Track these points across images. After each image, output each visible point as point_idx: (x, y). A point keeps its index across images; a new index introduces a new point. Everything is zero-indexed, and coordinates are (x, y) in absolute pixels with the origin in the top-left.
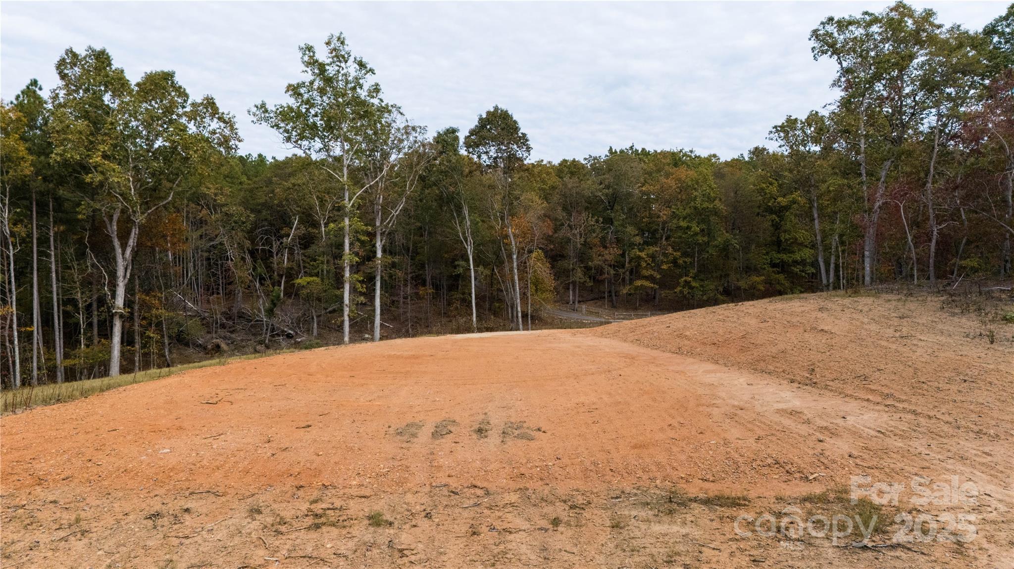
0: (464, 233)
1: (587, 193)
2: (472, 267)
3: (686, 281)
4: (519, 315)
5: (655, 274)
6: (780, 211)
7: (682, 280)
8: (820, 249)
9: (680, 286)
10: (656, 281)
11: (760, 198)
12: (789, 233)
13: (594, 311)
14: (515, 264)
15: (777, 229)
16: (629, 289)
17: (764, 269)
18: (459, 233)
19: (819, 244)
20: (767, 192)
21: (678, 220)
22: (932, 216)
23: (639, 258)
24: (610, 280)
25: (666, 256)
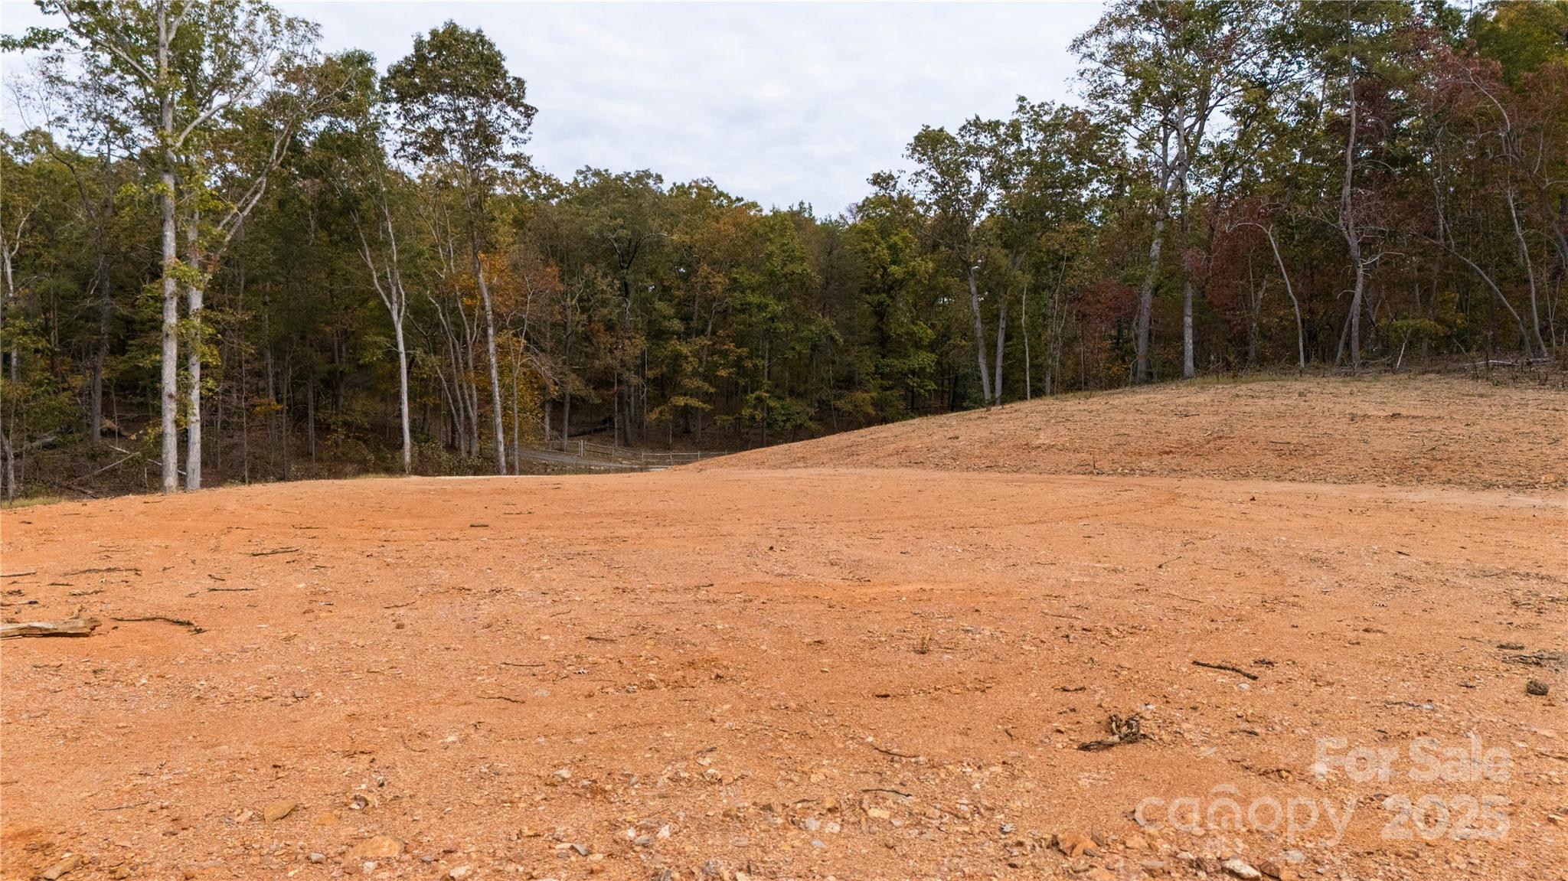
0: (383, 278)
1: (592, 230)
2: (401, 348)
3: (759, 399)
4: (502, 448)
5: (706, 386)
6: (891, 288)
7: (754, 396)
8: (982, 343)
9: (748, 407)
10: (707, 397)
11: (867, 264)
12: (902, 325)
13: (601, 450)
14: (492, 347)
15: (882, 319)
16: (661, 412)
17: (868, 381)
18: (371, 276)
19: (979, 334)
20: (872, 256)
21: (742, 292)
22: (1353, 243)
23: (677, 357)
24: (621, 396)
25: (725, 354)
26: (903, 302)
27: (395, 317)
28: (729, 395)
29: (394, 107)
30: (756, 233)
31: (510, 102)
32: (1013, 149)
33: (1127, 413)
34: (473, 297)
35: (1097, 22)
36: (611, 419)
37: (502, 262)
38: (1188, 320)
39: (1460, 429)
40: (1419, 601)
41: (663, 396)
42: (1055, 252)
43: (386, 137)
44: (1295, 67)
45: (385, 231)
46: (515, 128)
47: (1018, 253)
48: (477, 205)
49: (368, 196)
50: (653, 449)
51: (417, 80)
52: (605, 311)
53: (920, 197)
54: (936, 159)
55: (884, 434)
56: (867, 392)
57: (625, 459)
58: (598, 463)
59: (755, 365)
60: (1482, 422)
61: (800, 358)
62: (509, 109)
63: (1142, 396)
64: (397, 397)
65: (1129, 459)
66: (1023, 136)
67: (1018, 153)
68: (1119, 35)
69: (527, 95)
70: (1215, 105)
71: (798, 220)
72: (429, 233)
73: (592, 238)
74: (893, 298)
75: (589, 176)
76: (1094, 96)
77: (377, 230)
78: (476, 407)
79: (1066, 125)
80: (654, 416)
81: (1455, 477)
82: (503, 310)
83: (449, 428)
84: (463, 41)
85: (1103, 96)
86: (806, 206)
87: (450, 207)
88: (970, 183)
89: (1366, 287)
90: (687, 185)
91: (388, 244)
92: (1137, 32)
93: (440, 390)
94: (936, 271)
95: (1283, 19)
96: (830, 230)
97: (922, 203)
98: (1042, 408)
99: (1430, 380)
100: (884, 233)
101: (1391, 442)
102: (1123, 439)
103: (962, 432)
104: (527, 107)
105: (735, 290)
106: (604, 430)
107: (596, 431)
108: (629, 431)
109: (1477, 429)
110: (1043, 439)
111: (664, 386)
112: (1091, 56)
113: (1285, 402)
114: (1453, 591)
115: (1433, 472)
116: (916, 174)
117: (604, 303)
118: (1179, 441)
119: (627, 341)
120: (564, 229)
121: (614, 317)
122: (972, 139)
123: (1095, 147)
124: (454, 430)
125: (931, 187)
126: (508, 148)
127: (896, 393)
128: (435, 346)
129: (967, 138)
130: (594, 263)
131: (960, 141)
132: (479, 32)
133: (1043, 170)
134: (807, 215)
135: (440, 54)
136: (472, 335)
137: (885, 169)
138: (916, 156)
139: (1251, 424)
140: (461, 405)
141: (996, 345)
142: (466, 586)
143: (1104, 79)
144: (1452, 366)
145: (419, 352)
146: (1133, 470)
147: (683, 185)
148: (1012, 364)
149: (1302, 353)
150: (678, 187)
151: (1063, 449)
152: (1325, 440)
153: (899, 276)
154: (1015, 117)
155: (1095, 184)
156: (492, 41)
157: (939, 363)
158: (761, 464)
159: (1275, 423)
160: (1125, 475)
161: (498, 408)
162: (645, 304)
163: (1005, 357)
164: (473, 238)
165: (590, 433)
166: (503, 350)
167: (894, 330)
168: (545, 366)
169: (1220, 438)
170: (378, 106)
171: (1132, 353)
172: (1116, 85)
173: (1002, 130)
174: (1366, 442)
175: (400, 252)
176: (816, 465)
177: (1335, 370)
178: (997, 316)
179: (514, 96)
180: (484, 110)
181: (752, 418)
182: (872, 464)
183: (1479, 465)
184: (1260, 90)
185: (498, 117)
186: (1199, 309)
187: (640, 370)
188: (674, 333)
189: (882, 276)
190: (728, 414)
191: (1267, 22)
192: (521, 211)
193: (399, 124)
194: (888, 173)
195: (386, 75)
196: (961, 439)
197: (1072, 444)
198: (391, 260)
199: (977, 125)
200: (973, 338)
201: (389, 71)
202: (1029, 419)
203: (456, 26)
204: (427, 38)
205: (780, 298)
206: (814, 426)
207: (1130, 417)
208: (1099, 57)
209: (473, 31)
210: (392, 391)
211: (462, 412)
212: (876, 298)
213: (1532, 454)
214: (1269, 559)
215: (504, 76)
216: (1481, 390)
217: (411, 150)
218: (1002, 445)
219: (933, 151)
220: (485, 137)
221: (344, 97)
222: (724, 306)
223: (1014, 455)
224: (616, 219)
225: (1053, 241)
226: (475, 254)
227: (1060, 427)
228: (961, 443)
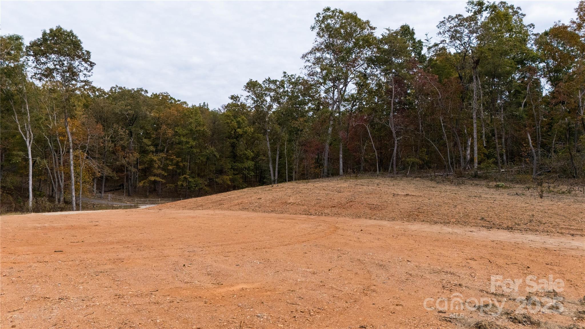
0: (23, 128)
1: (117, 111)
2: (30, 157)
3: (185, 178)
4: (74, 199)
5: (163, 173)
6: (238, 137)
7: (183, 177)
8: (271, 159)
9: (181, 181)
10: (164, 177)
11: (228, 128)
12: (241, 151)
13: (118, 198)
14: (71, 157)
15: (234, 148)
16: (144, 183)
17: (228, 171)
18: (18, 126)
19: (270, 156)
20: (230, 125)
21: (179, 137)
22: (394, 132)
23: (152, 161)
24: (127, 176)
25: (172, 160)
26: (242, 143)
27: (28, 144)
28: (173, 176)
29: (32, 58)
30: (185, 115)
31: (84, 60)
32: (281, 90)
33: (320, 190)
34: (64, 136)
35: (311, 49)
36: (123, 185)
37: (77, 123)
38: (341, 156)
39: (426, 201)
40: (414, 286)
41: (145, 175)
42: (297, 128)
43: (27, 70)
44: (375, 70)
45: (25, 108)
46: (85, 70)
47: (284, 127)
48: (67, 100)
49: (18, 94)
50: (140, 197)
51: (42, 48)
52: (122, 142)
53: (248, 105)
54: (255, 92)
55: (233, 196)
56: (228, 176)
57: (128, 202)
58: (117, 203)
59: (184, 165)
60: (433, 198)
61: (202, 162)
62: (83, 63)
63: (325, 183)
64: (28, 175)
65: (321, 209)
66: (285, 86)
67: (284, 92)
68: (318, 55)
69: (91, 58)
70: (350, 81)
71: (203, 110)
72: (46, 109)
73: (117, 113)
74: (238, 141)
75: (117, 89)
76: (309, 75)
77: (21, 108)
78: (63, 181)
79: (300, 83)
80: (141, 184)
81: (425, 219)
82: (77, 142)
83: (51, 188)
84: (64, 34)
85: (313, 75)
86: (206, 104)
87: (55, 99)
88: (266, 101)
89: (398, 147)
90: (158, 94)
91: (26, 114)
92: (324, 54)
93: (48, 173)
94: (254, 131)
95: (371, 54)
96: (214, 114)
97: (249, 107)
98: (291, 187)
99: (418, 180)
100: (235, 117)
101: (406, 205)
102: (319, 201)
103: (263, 196)
104: (91, 63)
105: (177, 135)
106: (119, 189)
107: (116, 190)
108: (130, 190)
109: (432, 201)
110: (291, 200)
111: (146, 172)
112: (309, 61)
113: (372, 188)
114: (424, 281)
115: (419, 217)
116: (247, 96)
117: (122, 139)
118: (337, 203)
119: (131, 154)
120: (106, 109)
121: (125, 145)
122: (267, 85)
123: (310, 92)
124: (53, 190)
125: (252, 102)
126: (82, 78)
127: (239, 176)
128: (46, 156)
129: (266, 85)
130: (118, 123)
131: (263, 86)
132: (71, 32)
133: (293, 98)
134: (206, 108)
135: (53, 38)
136: (63, 151)
137: (236, 94)
138: (247, 90)
139: (362, 196)
140: (57, 180)
141: (275, 160)
142: (48, 296)
143: (313, 70)
144: (425, 175)
145: (38, 159)
146: (322, 213)
147: (156, 94)
148: (282, 166)
149: (378, 169)
150: (154, 95)
151: (298, 204)
152: (385, 204)
153: (241, 133)
154: (283, 79)
155: (310, 105)
156: (77, 35)
157: (255, 165)
158: (184, 208)
159: (369, 196)
160: (319, 215)
161: (73, 182)
162: (139, 139)
163: (279, 164)
164: (65, 113)
165: (113, 190)
166: (76, 157)
167: (239, 153)
168: (94, 165)
169: (351, 201)
170: (24, 58)
171: (322, 165)
172: (317, 72)
173: (278, 83)
174: (398, 205)
175: (31, 117)
176: (207, 209)
177: (388, 175)
178: (276, 150)
179: (86, 57)
180: (72, 62)
181: (182, 185)
182: (228, 209)
183: (433, 215)
184: (365, 76)
185: (78, 65)
186: (344, 151)
187: (136, 166)
188: (151, 151)
189: (234, 133)
190: (172, 184)
191: (366, 54)
192: (87, 101)
193: (34, 65)
194: (236, 95)
195: (29, 45)
196: (262, 199)
197: (301, 202)
198: (27, 120)
199: (269, 81)
200: (268, 157)
201: (30, 43)
202: (287, 191)
203: (61, 28)
204: (48, 32)
205: (194, 139)
206: (207, 189)
207: (321, 192)
208: (311, 61)
209: (69, 30)
210: (25, 173)
211: (57, 183)
212: (232, 141)
213: (448, 211)
214: (366, 265)
215: (81, 49)
216: (433, 185)
217: (39, 76)
218: (277, 202)
219: (253, 89)
220: (73, 73)
221: (9, 54)
222: (172, 141)
223: (281, 206)
224: (128, 106)
225: (296, 124)
226: (66, 119)
227: (297, 196)
228: (261, 201)
